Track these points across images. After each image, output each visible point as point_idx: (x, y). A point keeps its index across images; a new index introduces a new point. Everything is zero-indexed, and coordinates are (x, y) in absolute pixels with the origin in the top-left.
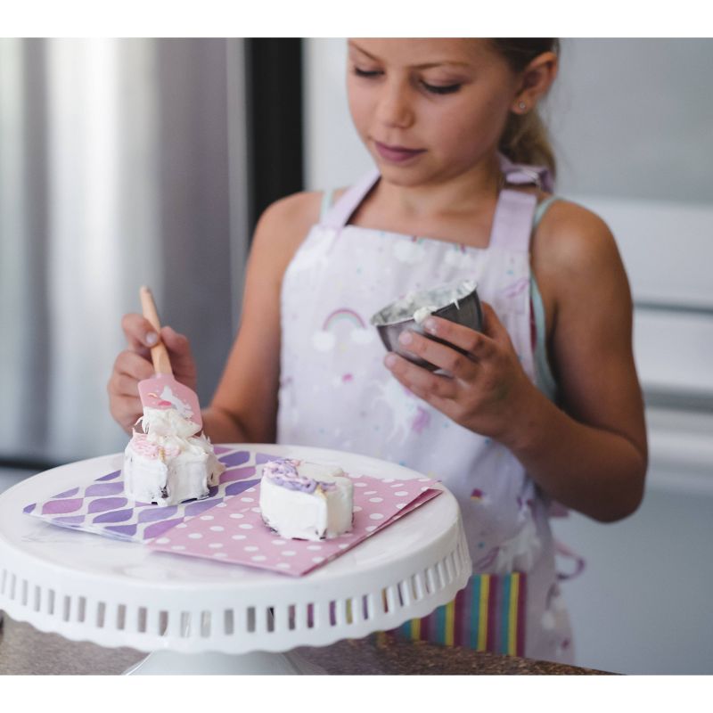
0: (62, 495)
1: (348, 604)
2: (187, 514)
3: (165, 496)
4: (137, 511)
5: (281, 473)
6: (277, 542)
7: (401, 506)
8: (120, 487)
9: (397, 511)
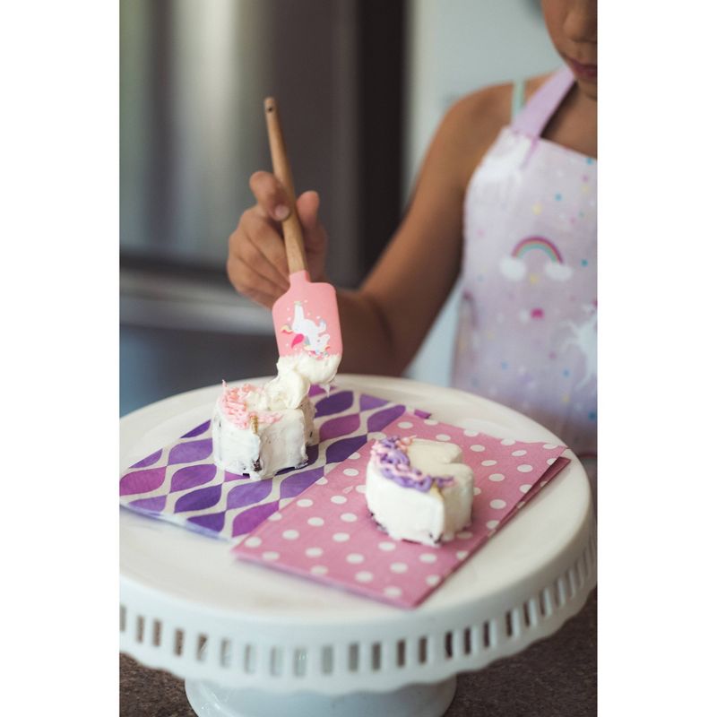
0: (142, 464)
1: (467, 634)
2: (284, 495)
3: (258, 468)
4: (227, 488)
5: (390, 462)
6: (386, 547)
7: (525, 489)
8: (207, 446)
9: (521, 496)
